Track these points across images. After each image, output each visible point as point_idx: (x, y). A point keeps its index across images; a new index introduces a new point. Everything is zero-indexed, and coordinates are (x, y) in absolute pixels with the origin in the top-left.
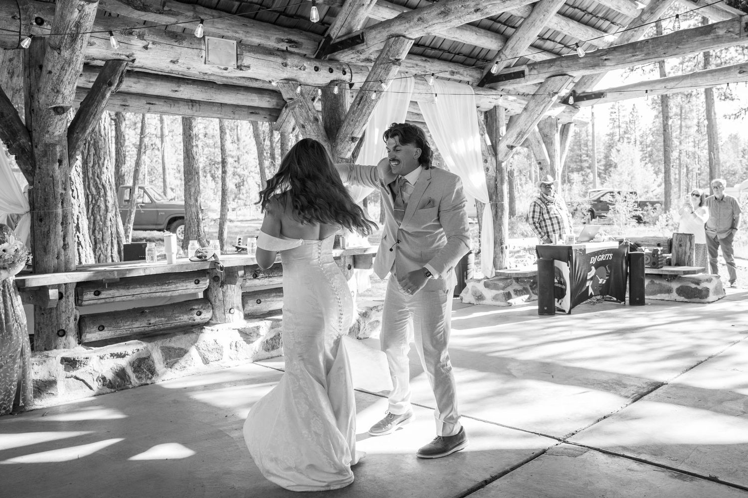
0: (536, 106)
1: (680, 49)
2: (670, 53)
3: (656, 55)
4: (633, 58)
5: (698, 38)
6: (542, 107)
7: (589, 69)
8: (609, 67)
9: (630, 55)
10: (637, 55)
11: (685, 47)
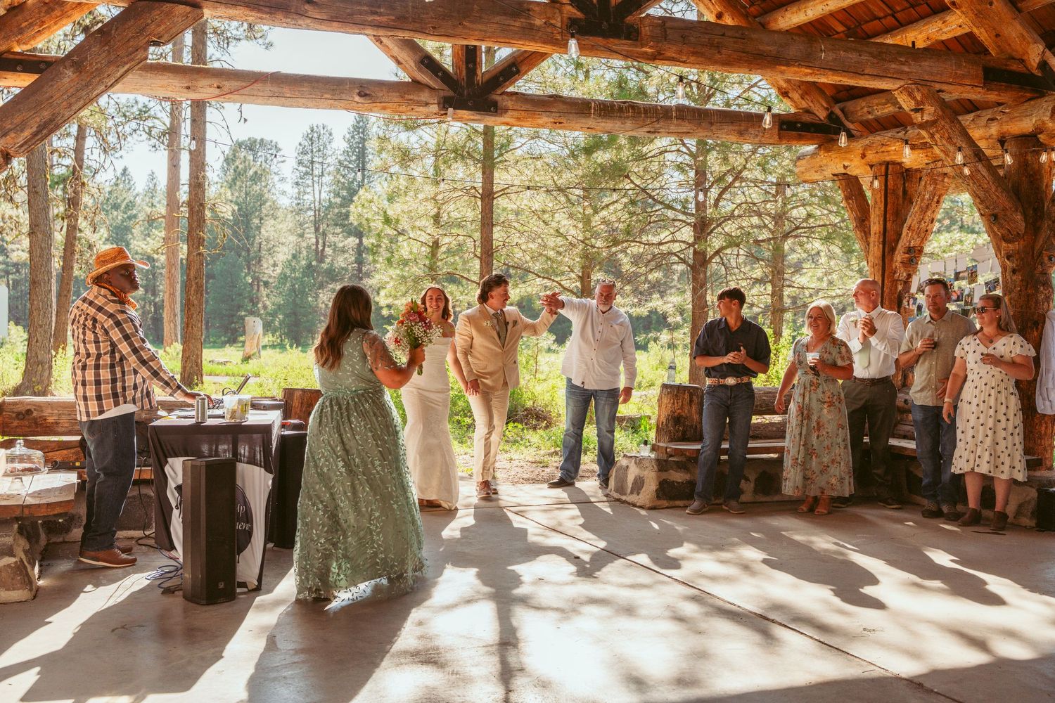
0: (110, 63)
1: (465, 27)
2: (442, 31)
3: (417, 25)
4: (370, 18)
5: (498, 19)
6: (122, 70)
7: (259, 11)
8: (308, 21)
9: (365, 8)
10: (381, 14)
11: (474, 26)
